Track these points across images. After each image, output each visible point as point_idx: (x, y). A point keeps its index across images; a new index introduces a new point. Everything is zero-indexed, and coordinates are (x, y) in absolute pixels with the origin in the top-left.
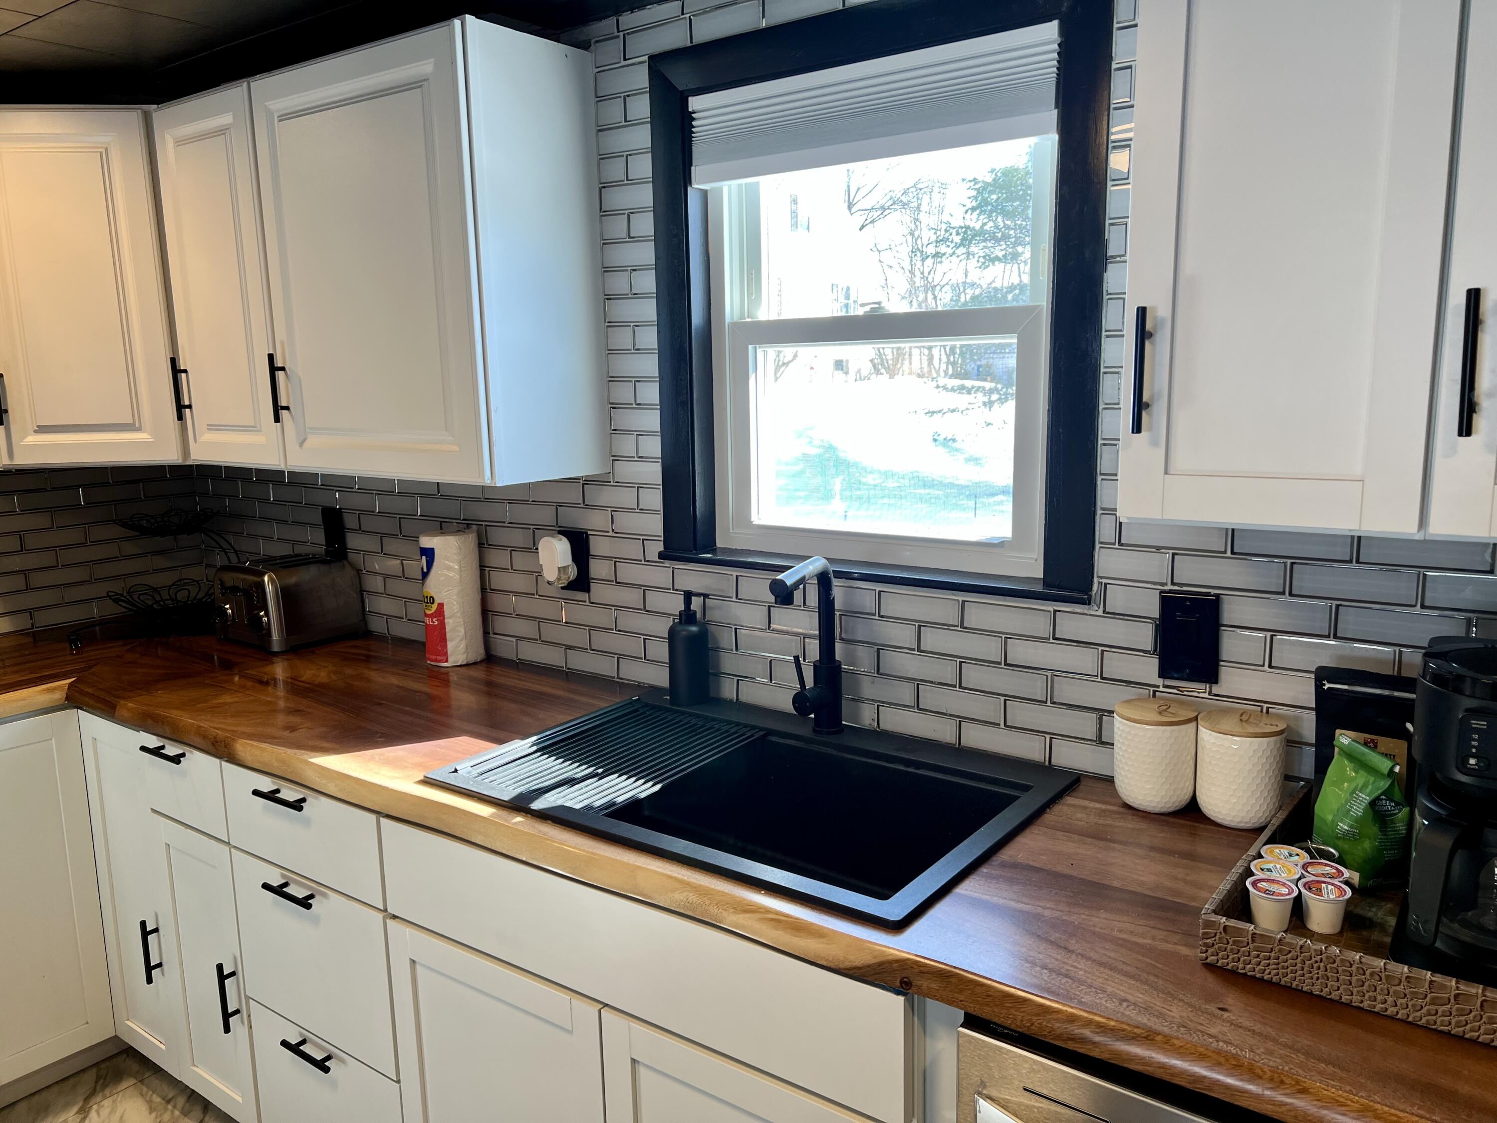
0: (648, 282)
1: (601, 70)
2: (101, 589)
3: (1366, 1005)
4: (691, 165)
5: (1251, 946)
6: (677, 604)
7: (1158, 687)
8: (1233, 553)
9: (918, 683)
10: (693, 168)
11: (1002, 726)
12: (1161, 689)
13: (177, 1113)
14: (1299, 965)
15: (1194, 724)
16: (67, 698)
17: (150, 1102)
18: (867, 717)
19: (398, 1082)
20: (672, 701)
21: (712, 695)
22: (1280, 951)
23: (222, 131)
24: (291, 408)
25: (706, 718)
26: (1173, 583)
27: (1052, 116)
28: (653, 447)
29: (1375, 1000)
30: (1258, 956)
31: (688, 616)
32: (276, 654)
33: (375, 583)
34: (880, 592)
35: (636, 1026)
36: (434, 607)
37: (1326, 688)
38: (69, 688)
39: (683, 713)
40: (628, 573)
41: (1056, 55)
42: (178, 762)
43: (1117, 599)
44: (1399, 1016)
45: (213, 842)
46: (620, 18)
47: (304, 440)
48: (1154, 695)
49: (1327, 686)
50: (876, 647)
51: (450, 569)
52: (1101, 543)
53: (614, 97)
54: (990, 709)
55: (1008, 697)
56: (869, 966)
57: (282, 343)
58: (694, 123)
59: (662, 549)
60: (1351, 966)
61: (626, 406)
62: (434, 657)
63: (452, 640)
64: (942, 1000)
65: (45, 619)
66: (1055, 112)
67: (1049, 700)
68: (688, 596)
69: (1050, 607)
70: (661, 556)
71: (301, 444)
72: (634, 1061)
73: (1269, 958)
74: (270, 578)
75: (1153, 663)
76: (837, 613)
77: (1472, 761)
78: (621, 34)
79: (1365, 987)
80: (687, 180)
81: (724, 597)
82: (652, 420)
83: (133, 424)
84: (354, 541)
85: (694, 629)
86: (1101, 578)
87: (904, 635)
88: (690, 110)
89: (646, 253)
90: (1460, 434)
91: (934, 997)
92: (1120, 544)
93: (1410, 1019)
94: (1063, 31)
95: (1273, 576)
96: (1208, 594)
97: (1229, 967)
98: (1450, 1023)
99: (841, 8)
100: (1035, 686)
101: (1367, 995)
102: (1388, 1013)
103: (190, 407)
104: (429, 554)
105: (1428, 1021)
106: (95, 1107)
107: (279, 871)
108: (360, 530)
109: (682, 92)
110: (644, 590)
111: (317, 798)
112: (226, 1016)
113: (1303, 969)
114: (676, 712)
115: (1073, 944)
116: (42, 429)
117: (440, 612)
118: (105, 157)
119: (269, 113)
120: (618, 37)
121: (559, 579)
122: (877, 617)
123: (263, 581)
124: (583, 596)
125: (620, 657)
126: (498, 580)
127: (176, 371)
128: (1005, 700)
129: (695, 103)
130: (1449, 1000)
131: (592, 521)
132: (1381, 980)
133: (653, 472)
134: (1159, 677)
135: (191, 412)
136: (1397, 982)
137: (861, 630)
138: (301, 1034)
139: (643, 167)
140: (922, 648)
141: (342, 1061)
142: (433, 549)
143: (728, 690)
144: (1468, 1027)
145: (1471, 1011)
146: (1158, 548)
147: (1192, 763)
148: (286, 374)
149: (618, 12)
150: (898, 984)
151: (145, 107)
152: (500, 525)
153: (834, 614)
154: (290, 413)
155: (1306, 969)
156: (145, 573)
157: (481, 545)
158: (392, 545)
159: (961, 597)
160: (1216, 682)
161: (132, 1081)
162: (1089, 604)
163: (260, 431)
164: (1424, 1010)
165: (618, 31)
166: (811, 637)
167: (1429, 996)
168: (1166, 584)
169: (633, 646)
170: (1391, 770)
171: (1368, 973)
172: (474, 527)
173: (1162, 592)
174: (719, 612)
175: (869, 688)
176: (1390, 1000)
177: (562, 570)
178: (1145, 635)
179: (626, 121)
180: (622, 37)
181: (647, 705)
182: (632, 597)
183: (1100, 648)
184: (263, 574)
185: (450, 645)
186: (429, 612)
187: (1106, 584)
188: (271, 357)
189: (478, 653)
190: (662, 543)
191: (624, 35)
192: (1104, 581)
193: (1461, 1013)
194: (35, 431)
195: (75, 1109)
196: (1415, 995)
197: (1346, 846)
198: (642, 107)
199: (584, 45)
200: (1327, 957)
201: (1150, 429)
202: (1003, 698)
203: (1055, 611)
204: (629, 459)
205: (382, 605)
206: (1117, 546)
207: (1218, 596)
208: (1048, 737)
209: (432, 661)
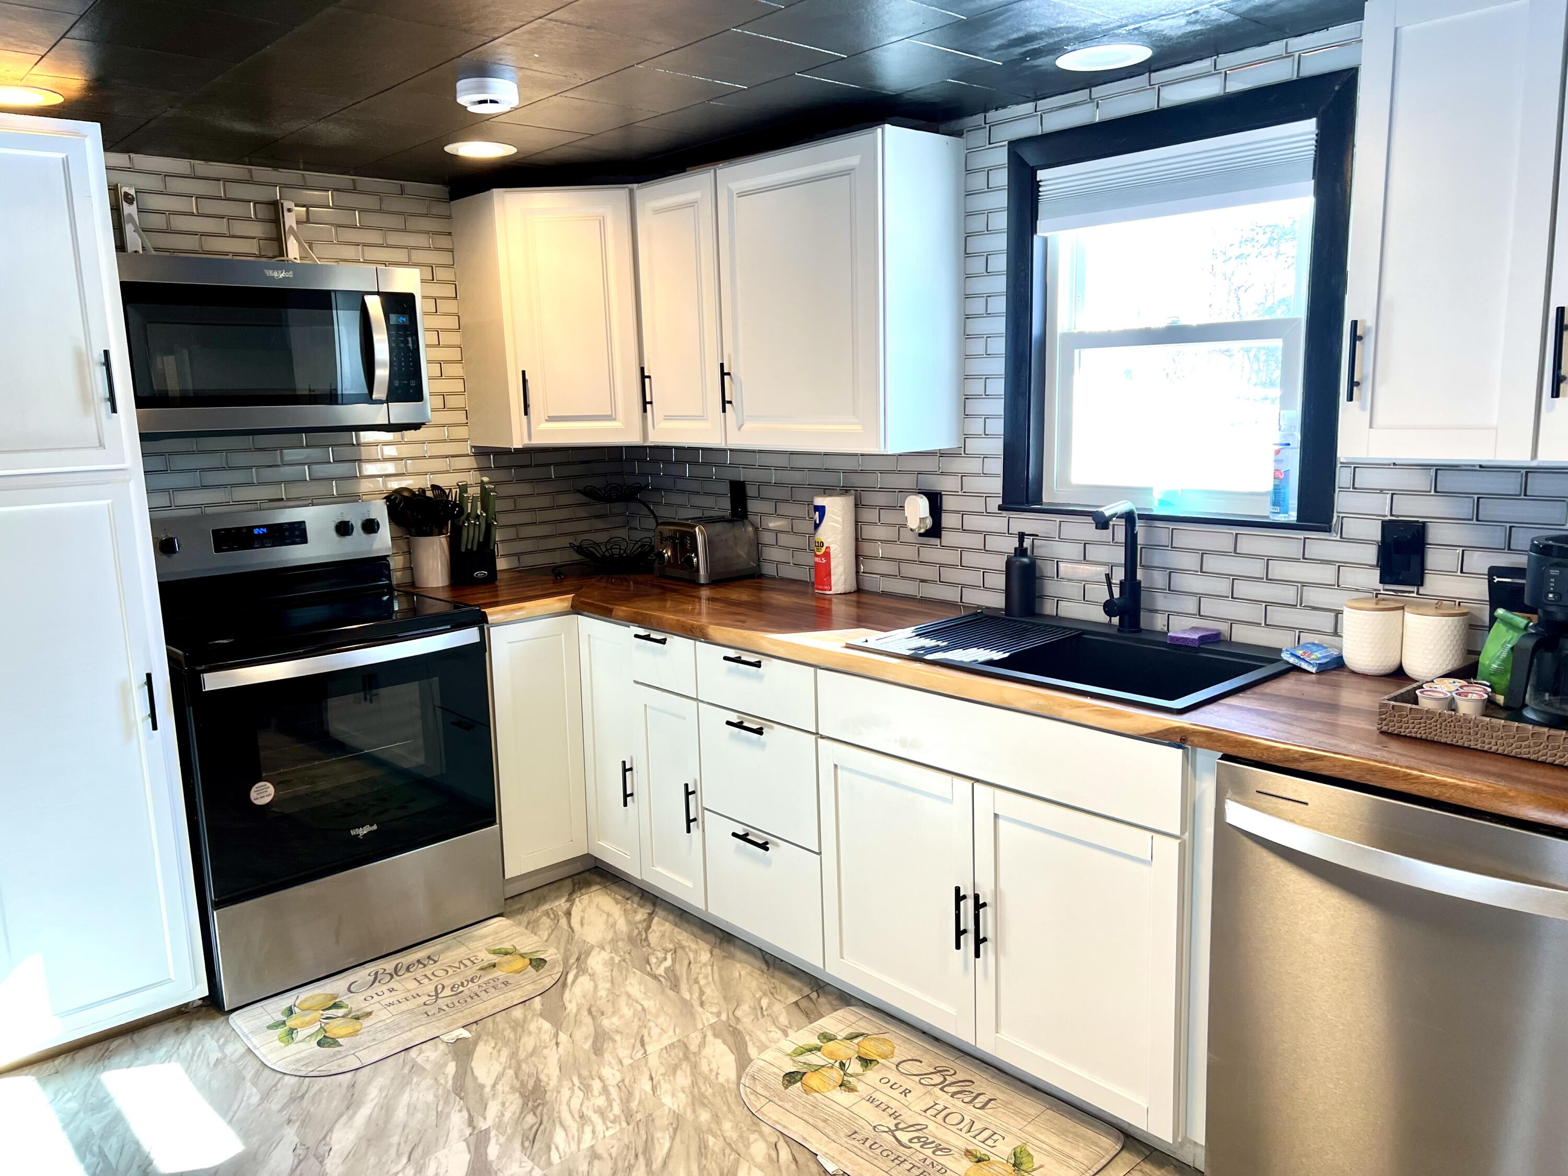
0: (1000, 305)
1: (971, 151)
2: (565, 542)
3: (1478, 747)
4: (1037, 219)
5: (1409, 716)
6: (1011, 544)
7: (1380, 590)
8: (1436, 491)
9: (1200, 597)
10: (1038, 222)
11: (1263, 625)
12: (1382, 592)
13: (635, 906)
14: (1439, 726)
15: (1401, 611)
16: (572, 607)
17: (615, 899)
18: (1159, 623)
19: (820, 853)
20: (1006, 614)
21: (1037, 611)
22: (1427, 718)
23: (692, 204)
24: (734, 402)
25: (1033, 624)
26: (1392, 515)
27: (1311, 184)
28: (998, 426)
29: (1484, 743)
30: (1413, 723)
31: (1021, 551)
32: (702, 585)
33: (767, 538)
34: (1173, 529)
35: (998, 792)
36: (823, 549)
37: (1495, 581)
38: (573, 600)
39: (1016, 621)
40: (972, 522)
41: (1314, 142)
42: (664, 643)
43: (1352, 528)
44: (1499, 752)
45: (684, 699)
46: (987, 114)
47: (742, 425)
48: (1376, 597)
49: (1497, 580)
50: (1168, 571)
51: (836, 521)
52: (1339, 488)
53: (980, 170)
54: (1255, 612)
55: (1268, 604)
56: (1160, 731)
57: (729, 355)
58: (1040, 189)
59: (1001, 503)
60: (1470, 722)
61: (977, 397)
62: (820, 587)
63: (834, 575)
64: (1207, 748)
65: (529, 561)
66: (1313, 182)
67: (1299, 604)
68: (1022, 536)
69: (1301, 535)
70: (1000, 508)
71: (739, 429)
72: (996, 816)
73: (1420, 723)
74: (699, 529)
75: (1377, 573)
76: (1139, 547)
77: (1551, 596)
78: (988, 126)
79: (1479, 736)
80: (1034, 230)
81: (1048, 538)
82: (998, 407)
83: (611, 416)
84: (753, 506)
85: (1026, 560)
86: (1339, 513)
87: (1189, 561)
88: (1038, 179)
89: (1000, 284)
90: (1552, 397)
91: (1201, 747)
92: (1354, 488)
93: (1506, 753)
94: (1320, 126)
95: (1465, 508)
96: (1418, 522)
97: (1395, 732)
98: (1529, 752)
99: (1156, 108)
100: (1289, 594)
101: (1480, 740)
102: (1492, 750)
103: (651, 403)
104: (821, 510)
105: (1516, 752)
106: (577, 899)
107: (736, 714)
108: (758, 497)
109: (1033, 167)
110: (985, 535)
111: (770, 661)
112: (689, 821)
113: (1441, 728)
114: (1010, 620)
115: (1295, 723)
116: (551, 419)
117: (827, 555)
118: (602, 223)
119: (730, 192)
120: (985, 127)
121: (920, 528)
122: (1169, 548)
123: (695, 532)
124: (936, 541)
125: (963, 586)
126: (868, 532)
127: (643, 377)
128: (1266, 606)
129: (1041, 175)
130: (1528, 738)
131: (944, 484)
132: (1488, 729)
133: (997, 446)
134: (1380, 583)
135: (652, 407)
136: (1497, 729)
137: (1157, 558)
138: (744, 830)
139: (1001, 221)
140: (1204, 570)
141: (776, 845)
142: (824, 507)
143: (1049, 608)
144: (1540, 754)
145: (1541, 743)
146: (1381, 491)
147: (1399, 639)
148: (731, 378)
149: (986, 110)
150: (1179, 740)
151: (630, 186)
152: (872, 489)
153: (1137, 548)
154: (732, 406)
155: (1443, 727)
156: (589, 532)
157: (856, 505)
158: (784, 509)
159: (1235, 530)
160: (1422, 585)
161: (598, 887)
162: (1330, 531)
163: (707, 419)
164: (1514, 746)
165: (985, 124)
166: (1118, 565)
167: (1517, 736)
168: (1387, 516)
169: (974, 578)
170: (1527, 627)
171: (1480, 726)
172: (853, 492)
173: (1383, 522)
174: (1043, 549)
175: (1162, 602)
176: (1493, 742)
177: (922, 520)
178: (1370, 554)
179: (988, 188)
180: (988, 128)
181: (987, 616)
182: (975, 541)
183: (1337, 564)
184: (695, 527)
185: (834, 579)
186: (818, 553)
187: (1343, 518)
188: (722, 365)
189: (852, 586)
190: (1001, 499)
191: (990, 127)
192: (1341, 515)
193: (1536, 745)
194: (547, 421)
195: (564, 900)
196: (1508, 737)
197: (1494, 679)
198: (1001, 178)
199: (958, 134)
200: (1456, 719)
201: (1360, 399)
202: (1264, 604)
203: (1305, 538)
204: (977, 436)
205: (773, 554)
206: (1351, 490)
207: (1424, 523)
208: (1297, 631)
209: (820, 590)
